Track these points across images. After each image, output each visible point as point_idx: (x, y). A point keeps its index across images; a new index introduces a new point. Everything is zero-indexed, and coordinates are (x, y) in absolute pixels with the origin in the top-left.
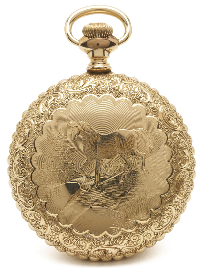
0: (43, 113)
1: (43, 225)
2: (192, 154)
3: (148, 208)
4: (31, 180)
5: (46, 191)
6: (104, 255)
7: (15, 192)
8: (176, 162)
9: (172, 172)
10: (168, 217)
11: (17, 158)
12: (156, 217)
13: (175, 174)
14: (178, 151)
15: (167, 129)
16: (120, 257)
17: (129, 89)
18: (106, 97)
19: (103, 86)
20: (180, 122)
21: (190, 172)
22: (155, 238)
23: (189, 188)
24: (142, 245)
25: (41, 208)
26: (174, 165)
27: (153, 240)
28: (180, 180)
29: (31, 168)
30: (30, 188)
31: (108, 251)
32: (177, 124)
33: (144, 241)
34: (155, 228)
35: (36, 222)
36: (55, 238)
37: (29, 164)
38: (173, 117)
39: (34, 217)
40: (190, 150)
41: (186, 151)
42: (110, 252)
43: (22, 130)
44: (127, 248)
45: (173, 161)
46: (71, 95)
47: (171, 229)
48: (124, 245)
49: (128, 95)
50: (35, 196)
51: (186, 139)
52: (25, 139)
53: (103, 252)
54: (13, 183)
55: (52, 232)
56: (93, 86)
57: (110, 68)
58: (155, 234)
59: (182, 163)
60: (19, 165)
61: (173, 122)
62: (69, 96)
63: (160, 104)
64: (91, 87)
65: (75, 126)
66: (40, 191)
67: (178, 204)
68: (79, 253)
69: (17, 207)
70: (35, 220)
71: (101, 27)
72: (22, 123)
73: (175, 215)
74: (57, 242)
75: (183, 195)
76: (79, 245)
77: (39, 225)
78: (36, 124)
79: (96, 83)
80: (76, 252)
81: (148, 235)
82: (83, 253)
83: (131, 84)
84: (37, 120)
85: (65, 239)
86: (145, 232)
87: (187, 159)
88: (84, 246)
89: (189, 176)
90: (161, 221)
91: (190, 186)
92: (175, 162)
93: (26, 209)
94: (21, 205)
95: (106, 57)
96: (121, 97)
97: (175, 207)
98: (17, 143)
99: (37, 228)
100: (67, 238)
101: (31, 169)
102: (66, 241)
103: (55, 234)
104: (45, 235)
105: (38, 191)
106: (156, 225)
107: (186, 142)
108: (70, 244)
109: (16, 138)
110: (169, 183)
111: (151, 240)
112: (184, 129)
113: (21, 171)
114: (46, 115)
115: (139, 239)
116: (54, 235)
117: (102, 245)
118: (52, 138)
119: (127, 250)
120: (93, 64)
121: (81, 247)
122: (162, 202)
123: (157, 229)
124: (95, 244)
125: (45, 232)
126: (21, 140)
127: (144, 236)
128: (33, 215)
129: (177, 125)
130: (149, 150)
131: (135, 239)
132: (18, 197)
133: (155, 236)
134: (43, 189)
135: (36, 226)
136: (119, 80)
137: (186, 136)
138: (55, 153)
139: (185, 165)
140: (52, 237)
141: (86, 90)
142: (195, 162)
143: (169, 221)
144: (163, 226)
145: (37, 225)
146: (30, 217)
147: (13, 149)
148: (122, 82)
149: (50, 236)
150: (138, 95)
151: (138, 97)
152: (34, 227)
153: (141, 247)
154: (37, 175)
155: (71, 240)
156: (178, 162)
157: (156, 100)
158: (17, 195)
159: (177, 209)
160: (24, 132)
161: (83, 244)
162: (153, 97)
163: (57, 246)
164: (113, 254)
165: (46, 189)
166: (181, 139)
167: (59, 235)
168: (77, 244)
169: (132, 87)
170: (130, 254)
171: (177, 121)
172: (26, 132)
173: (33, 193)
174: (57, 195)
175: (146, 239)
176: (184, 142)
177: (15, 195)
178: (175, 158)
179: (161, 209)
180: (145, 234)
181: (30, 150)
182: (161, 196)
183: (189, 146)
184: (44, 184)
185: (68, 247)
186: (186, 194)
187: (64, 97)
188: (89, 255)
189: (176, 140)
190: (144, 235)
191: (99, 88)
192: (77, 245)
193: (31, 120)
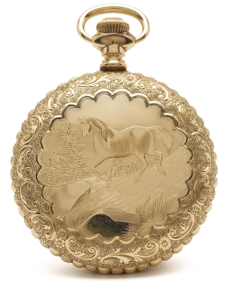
0: (51, 108)
1: (48, 229)
2: (213, 159)
3: (165, 212)
4: (36, 179)
5: (52, 191)
6: (115, 265)
7: (18, 195)
8: (197, 164)
9: (192, 174)
10: (187, 224)
11: (22, 157)
12: (173, 223)
13: (194, 176)
14: (198, 152)
15: (187, 129)
16: (133, 268)
17: (146, 86)
18: (121, 93)
19: (118, 81)
20: (201, 124)
21: (211, 177)
22: (172, 247)
23: (210, 195)
24: (158, 254)
25: (46, 210)
26: (194, 167)
27: (169, 250)
28: (200, 184)
29: (37, 166)
30: (35, 188)
31: (119, 260)
32: (198, 124)
33: (159, 251)
34: (172, 235)
35: (40, 226)
36: (61, 244)
37: (35, 162)
38: (193, 117)
39: (38, 221)
40: (211, 154)
41: (207, 154)
42: (121, 262)
43: (28, 127)
44: (141, 258)
45: (193, 163)
46: (82, 90)
47: (190, 240)
48: (137, 254)
49: (144, 91)
50: (41, 197)
51: (208, 142)
52: (31, 136)
53: (114, 261)
54: (16, 185)
55: (57, 237)
56: (107, 81)
57: (125, 66)
58: (172, 243)
59: (203, 166)
60: (23, 164)
61: (194, 122)
62: (81, 91)
63: (180, 103)
64: (105, 82)
65: (86, 121)
66: (46, 190)
67: (198, 210)
68: (87, 263)
69: (19, 212)
70: (39, 224)
71: (117, 21)
72: (28, 121)
73: (195, 223)
74: (63, 249)
75: (204, 201)
76: (88, 252)
77: (43, 230)
78: (43, 120)
79: (110, 79)
80: (84, 261)
81: (164, 244)
82: (91, 262)
83: (148, 81)
84: (45, 116)
85: (72, 245)
86: (161, 239)
87: (208, 163)
88: (93, 254)
89: (210, 182)
90: (179, 227)
91: (211, 192)
92: (195, 164)
93: (30, 212)
94: (24, 209)
95: (121, 54)
96: (138, 93)
97: (195, 214)
98: (22, 141)
99: (41, 234)
100: (75, 244)
101: (36, 168)
102: (73, 247)
103: (61, 239)
104: (50, 241)
105: (43, 192)
106: (173, 232)
107: (207, 144)
108: (78, 251)
109: (21, 136)
110: (188, 187)
111: (167, 250)
112: (205, 131)
113: (26, 170)
114: (55, 111)
115: (154, 248)
116: (59, 241)
117: (113, 252)
118: (60, 135)
119: (141, 260)
120: (108, 60)
121: (90, 255)
122: (180, 206)
123: (174, 237)
124: (105, 250)
125: (50, 238)
126: (27, 137)
127: (160, 244)
128: (37, 219)
129: (198, 126)
130: (167, 150)
131: (149, 247)
132: (21, 200)
133: (171, 245)
134: (49, 188)
135: (40, 231)
136: (135, 77)
137: (207, 139)
138: (64, 150)
139: (206, 168)
140: (57, 244)
141: (99, 86)
142: (217, 168)
143: (188, 229)
144: (180, 234)
145: (42, 230)
146: (34, 221)
147: (18, 148)
148: (139, 79)
149: (55, 242)
150: (156, 92)
151: (155, 94)
152: (37, 233)
153: (156, 257)
154: (43, 173)
155: (79, 246)
156: (199, 164)
157: (175, 99)
158: (20, 198)
159: (197, 217)
160: (30, 129)
161: (92, 251)
162: (171, 95)
163: (63, 254)
164: (124, 264)
165: (53, 189)
166: (202, 140)
167: (66, 241)
168: (86, 250)
169: (149, 84)
170: (143, 265)
171: (198, 122)
172: (32, 129)
173: (38, 193)
174: (65, 195)
175: (161, 248)
176: (205, 144)
177: (18, 197)
178: (195, 160)
179: (179, 214)
180: (161, 242)
181: (36, 147)
182: (179, 200)
183: (210, 150)
184: (50, 183)
185: (75, 255)
186: (207, 201)
187: (75, 92)
188: (98, 264)
189: (196, 141)
190: (159, 242)
191: (113, 83)
192: (85, 252)
193: (38, 116)
